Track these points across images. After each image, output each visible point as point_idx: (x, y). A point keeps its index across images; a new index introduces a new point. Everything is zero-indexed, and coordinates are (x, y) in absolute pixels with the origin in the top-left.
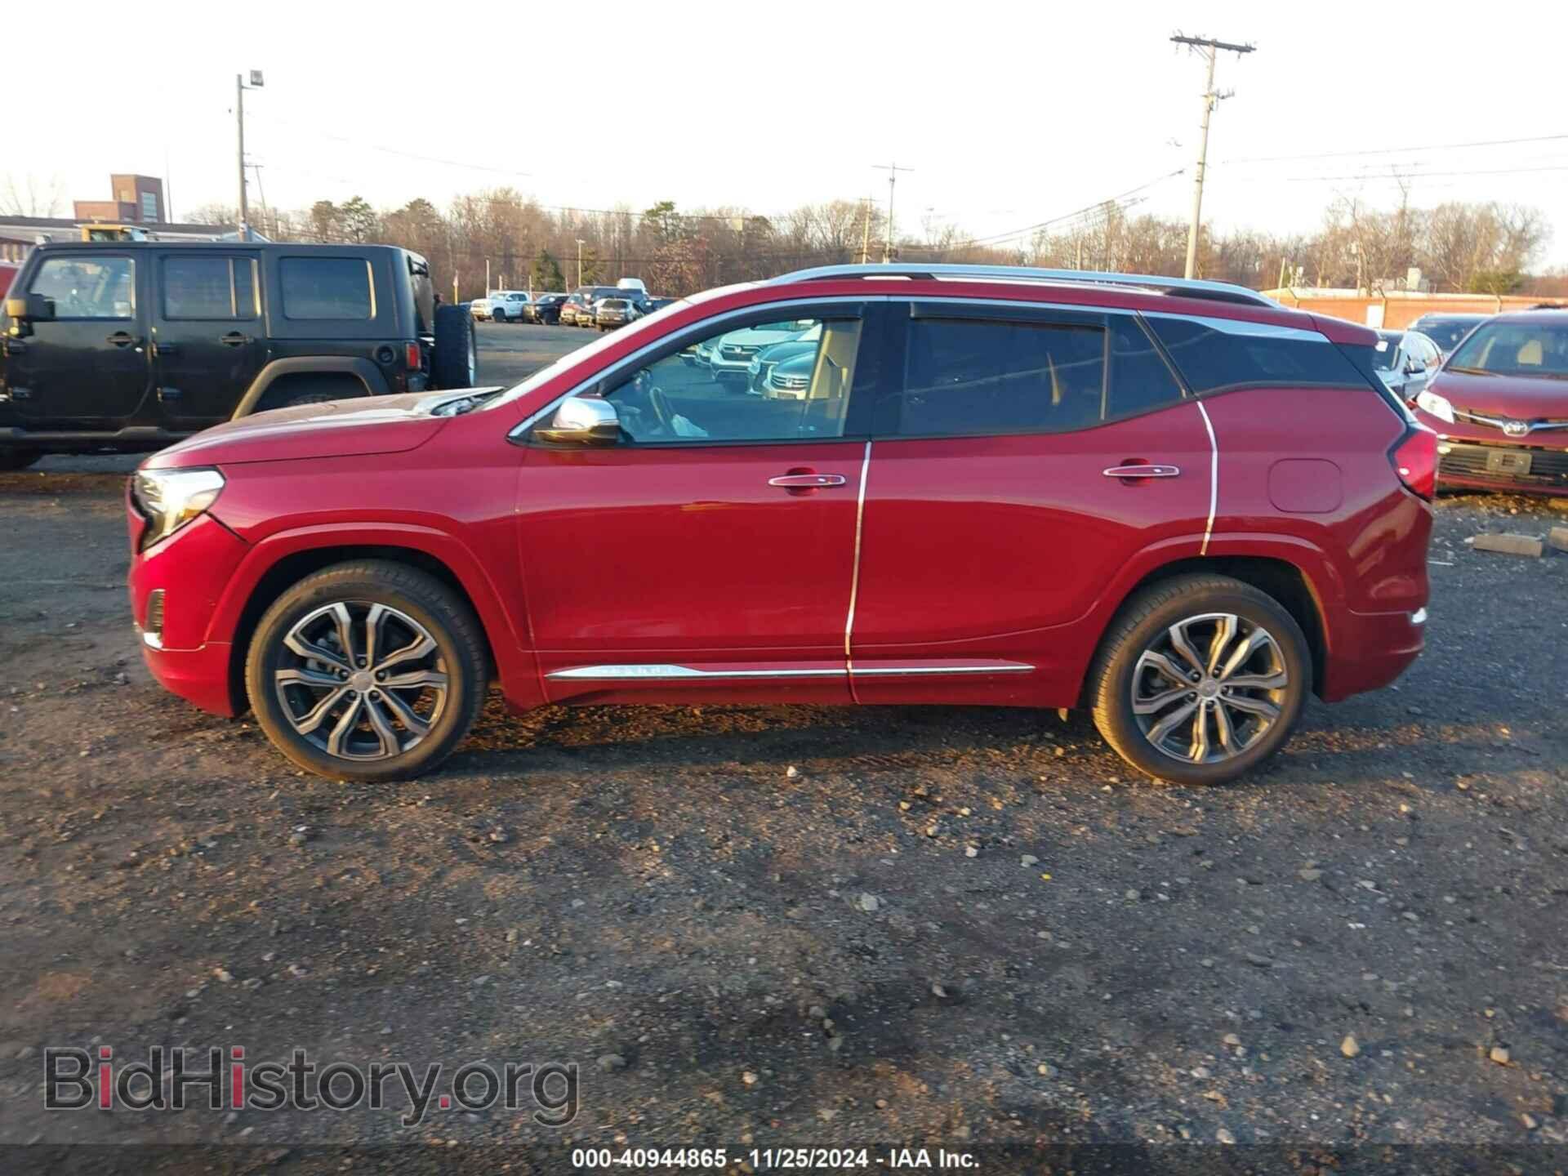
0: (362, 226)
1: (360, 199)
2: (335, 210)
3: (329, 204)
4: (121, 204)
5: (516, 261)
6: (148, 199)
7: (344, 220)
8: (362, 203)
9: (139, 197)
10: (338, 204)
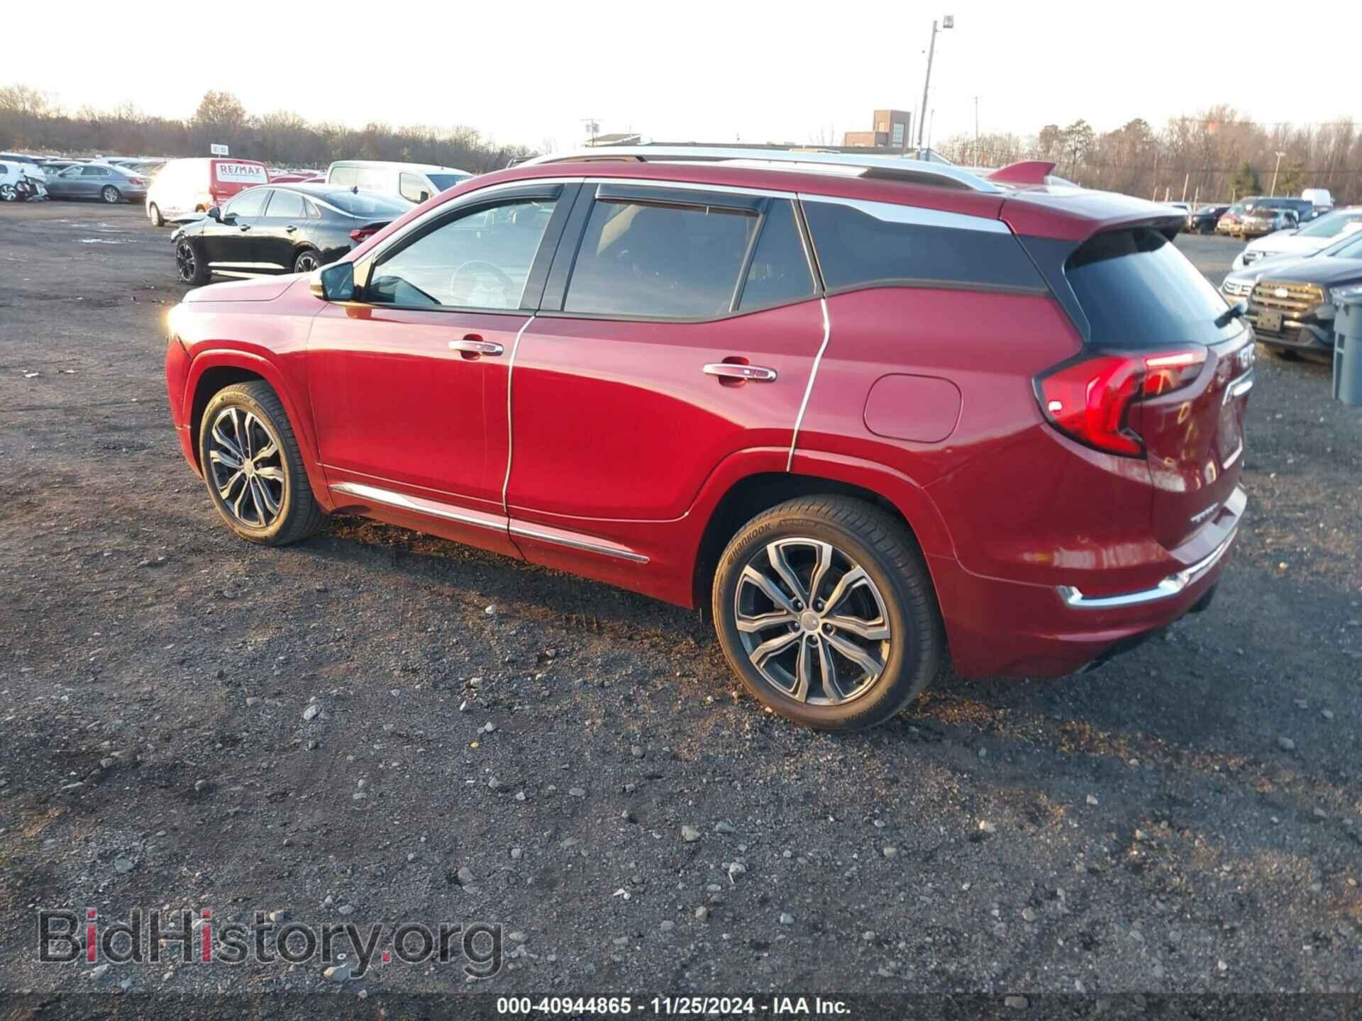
0: (1079, 146)
1: (1083, 122)
2: (1060, 132)
3: (1056, 127)
4: (877, 133)
5: (1217, 175)
6: (898, 128)
7: (1066, 140)
8: (1085, 125)
9: (891, 128)
10: (1063, 127)
